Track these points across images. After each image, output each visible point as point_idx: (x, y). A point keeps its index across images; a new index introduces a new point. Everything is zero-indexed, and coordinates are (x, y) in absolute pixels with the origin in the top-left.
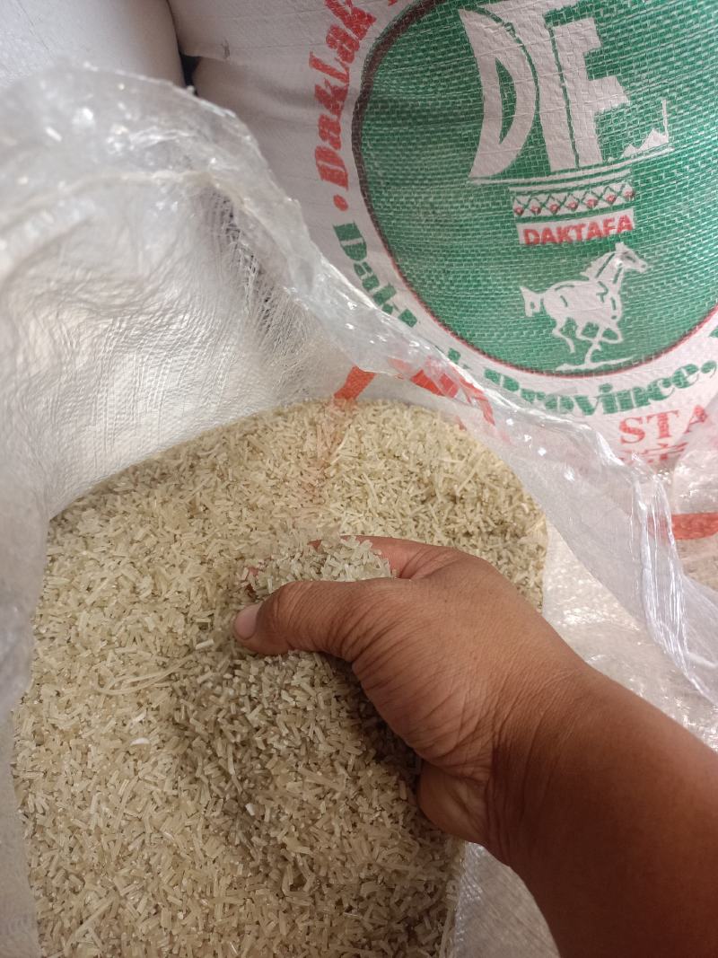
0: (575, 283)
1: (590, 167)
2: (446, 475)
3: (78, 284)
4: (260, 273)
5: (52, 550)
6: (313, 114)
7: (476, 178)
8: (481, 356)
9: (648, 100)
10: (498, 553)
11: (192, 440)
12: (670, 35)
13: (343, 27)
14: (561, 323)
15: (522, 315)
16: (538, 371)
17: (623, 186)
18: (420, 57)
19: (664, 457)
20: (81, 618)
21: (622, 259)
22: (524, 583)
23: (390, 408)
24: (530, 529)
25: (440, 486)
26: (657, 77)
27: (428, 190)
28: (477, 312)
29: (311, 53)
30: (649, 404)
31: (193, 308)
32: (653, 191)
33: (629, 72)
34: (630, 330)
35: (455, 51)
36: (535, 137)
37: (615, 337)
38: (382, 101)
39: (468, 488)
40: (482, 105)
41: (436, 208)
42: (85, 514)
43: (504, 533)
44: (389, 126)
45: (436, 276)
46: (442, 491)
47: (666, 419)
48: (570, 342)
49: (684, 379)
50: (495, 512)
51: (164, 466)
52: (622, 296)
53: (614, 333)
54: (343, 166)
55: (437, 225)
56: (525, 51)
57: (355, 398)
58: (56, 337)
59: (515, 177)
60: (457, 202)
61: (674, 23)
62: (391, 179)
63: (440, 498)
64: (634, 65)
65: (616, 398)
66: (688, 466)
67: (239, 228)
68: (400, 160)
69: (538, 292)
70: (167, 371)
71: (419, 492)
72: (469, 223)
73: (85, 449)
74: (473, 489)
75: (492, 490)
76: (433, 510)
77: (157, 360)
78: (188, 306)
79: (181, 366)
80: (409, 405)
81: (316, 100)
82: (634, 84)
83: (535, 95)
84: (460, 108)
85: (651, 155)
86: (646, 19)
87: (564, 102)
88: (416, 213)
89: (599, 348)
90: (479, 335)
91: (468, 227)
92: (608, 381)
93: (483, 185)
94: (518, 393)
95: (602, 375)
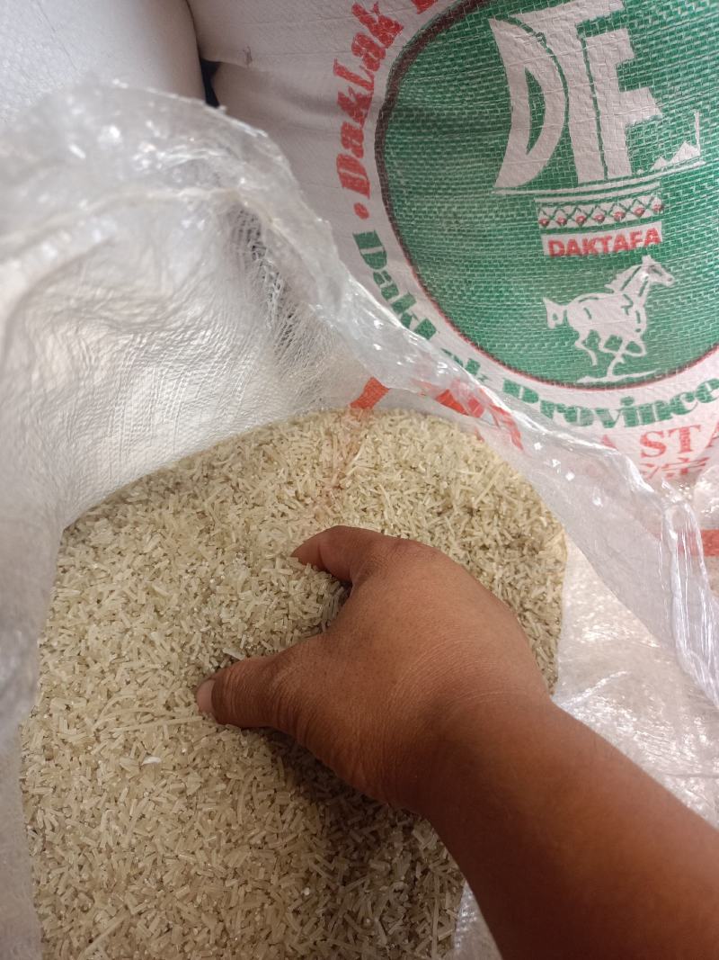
0: (599, 295)
1: (618, 180)
2: (463, 487)
3: (98, 302)
4: (285, 290)
5: (63, 561)
6: (336, 121)
7: (501, 189)
9: (680, 112)
10: (515, 567)
11: (206, 448)
12: (706, 47)
13: (369, 34)
14: (584, 335)
15: (544, 326)
16: (559, 383)
17: (652, 199)
18: (448, 67)
19: (684, 472)
21: (648, 272)
22: (542, 598)
23: (407, 418)
24: (549, 543)
25: (457, 498)
26: (691, 89)
27: (451, 200)
28: (498, 322)
29: (336, 61)
30: (671, 418)
31: (215, 324)
32: (683, 204)
33: (663, 84)
34: (654, 343)
35: (484, 60)
36: (563, 148)
37: (639, 350)
38: (407, 110)
39: (486, 501)
40: (510, 116)
41: (459, 218)
42: (98, 524)
43: (521, 546)
44: (413, 134)
45: (458, 286)
46: (459, 503)
47: (688, 434)
48: (592, 354)
49: (708, 393)
50: (513, 525)
51: (178, 475)
52: (647, 309)
53: (637, 347)
54: (365, 174)
55: (460, 235)
56: (556, 61)
57: (371, 407)
58: (75, 353)
59: (541, 188)
60: (481, 212)
62: (414, 188)
63: (457, 511)
64: (667, 77)
65: (638, 412)
66: (709, 481)
67: (265, 245)
68: (424, 169)
69: (560, 304)
70: (186, 384)
71: (435, 504)
72: (492, 233)
73: (101, 460)
74: (490, 502)
75: (510, 503)
76: (449, 522)
77: (176, 373)
78: (210, 322)
79: (200, 379)
80: (425, 415)
81: (339, 108)
82: (666, 96)
83: (564, 107)
84: (487, 118)
85: (683, 168)
86: (680, 31)
87: (594, 114)
88: (438, 222)
89: (622, 361)
90: (499, 346)
91: (492, 238)
92: (631, 395)
93: (509, 195)
94: (537, 406)
95: (623, 388)
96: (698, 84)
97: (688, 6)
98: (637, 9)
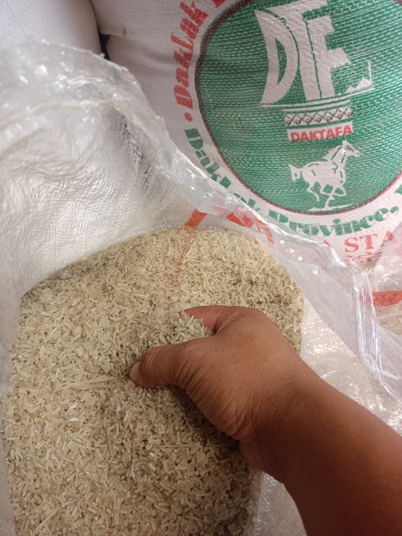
0: (319, 162)
1: (328, 99)
2: (247, 269)
3: (38, 163)
4: (142, 157)
5: (25, 311)
6: (173, 67)
7: (264, 104)
8: (267, 203)
9: (360, 61)
10: (276, 313)
11: (104, 249)
12: (373, 26)
13: (190, 19)
14: (312, 185)
15: (290, 180)
16: (299, 212)
17: (347, 109)
18: (233, 37)
19: (369, 260)
20: (41, 350)
21: (346, 149)
22: (291, 330)
23: (216, 232)
24: (295, 300)
25: (244, 275)
26: (366, 49)
27: (237, 110)
28: (265, 178)
29: (172, 33)
30: (361, 230)
31: (104, 177)
32: (363, 112)
33: (350, 46)
34: (350, 189)
35: (252, 33)
36: (297, 81)
37: (342, 193)
38: (212, 60)
39: (260, 277)
40: (268, 64)
41: (242, 120)
42: (44, 291)
43: (280, 302)
44: (216, 74)
45: (242, 158)
47: (371, 239)
48: (316, 195)
49: (381, 216)
50: (275, 290)
51: (89, 264)
52: (346, 170)
53: (341, 191)
54: (190, 97)
55: (242, 130)
56: (292, 34)
57: (196, 226)
58: (26, 193)
59: (286, 104)
60: (254, 117)
61: (375, 19)
62: (217, 104)
63: (244, 282)
64: (352, 42)
65: (342, 227)
66: (382, 265)
67: (130, 132)
68: (222, 94)
69: (299, 168)
70: (90, 211)
71: (232, 279)
72: (260, 129)
73: (44, 255)
74: (262, 277)
75: (273, 278)
76: (240, 289)
77: (84, 205)
78: (101, 176)
79: (98, 208)
80: (226, 230)
81: (175, 60)
82: (352, 52)
83: (297, 59)
84: (255, 65)
85: (362, 92)
86: (359, 17)
87: (313, 62)
88: (230, 123)
89: (333, 199)
90: (266, 191)
91: (260, 131)
92: (338, 218)
93: (268, 108)
94: (287, 224)
95: (334, 214)
96: (369, 46)
97: (362, 3)
98: (335, 5)
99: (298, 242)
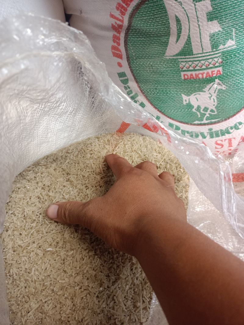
0: (201, 93)
1: (207, 53)
2: (154, 159)
3: (25, 91)
4: (91, 88)
5: (19, 185)
6: (111, 34)
7: (167, 56)
8: (168, 118)
9: (228, 29)
11: (67, 146)
13: (122, 3)
14: (196, 107)
15: (182, 104)
16: (187, 123)
17: (218, 59)
18: (148, 14)
19: (230, 154)
21: (217, 85)
22: (181, 197)
23: (135, 136)
24: (184, 178)
26: (232, 21)
27: (150, 60)
28: (166, 103)
29: (111, 12)
30: (225, 135)
31: (67, 101)
32: (229, 61)
33: (222, 19)
34: (219, 109)
35: (161, 11)
36: (188, 42)
38: (135, 29)
39: (162, 164)
40: (170, 31)
41: (153, 67)
44: (137, 38)
45: (153, 90)
47: (231, 141)
48: (198, 113)
49: (238, 127)
51: (57, 155)
52: (217, 98)
53: (214, 111)
54: (121, 52)
55: (153, 72)
56: (185, 11)
57: (123, 133)
58: (18, 110)
59: (181, 56)
60: (160, 64)
62: (137, 56)
64: (224, 17)
65: (214, 133)
66: (238, 157)
67: (83, 72)
68: (141, 50)
69: (188, 96)
70: (59, 123)
72: (164, 72)
73: (30, 150)
74: (164, 164)
75: (170, 165)
77: (55, 119)
78: (65, 100)
79: (63, 121)
80: (142, 135)
81: (112, 29)
82: (223, 23)
83: (188, 27)
84: (162, 32)
85: (229, 49)
87: (199, 30)
88: (145, 68)
89: (208, 116)
90: (167, 111)
91: (164, 73)
92: (212, 127)
93: (170, 59)
94: (180, 131)
95: (209, 125)
96: (234, 19)
99: (187, 142)
